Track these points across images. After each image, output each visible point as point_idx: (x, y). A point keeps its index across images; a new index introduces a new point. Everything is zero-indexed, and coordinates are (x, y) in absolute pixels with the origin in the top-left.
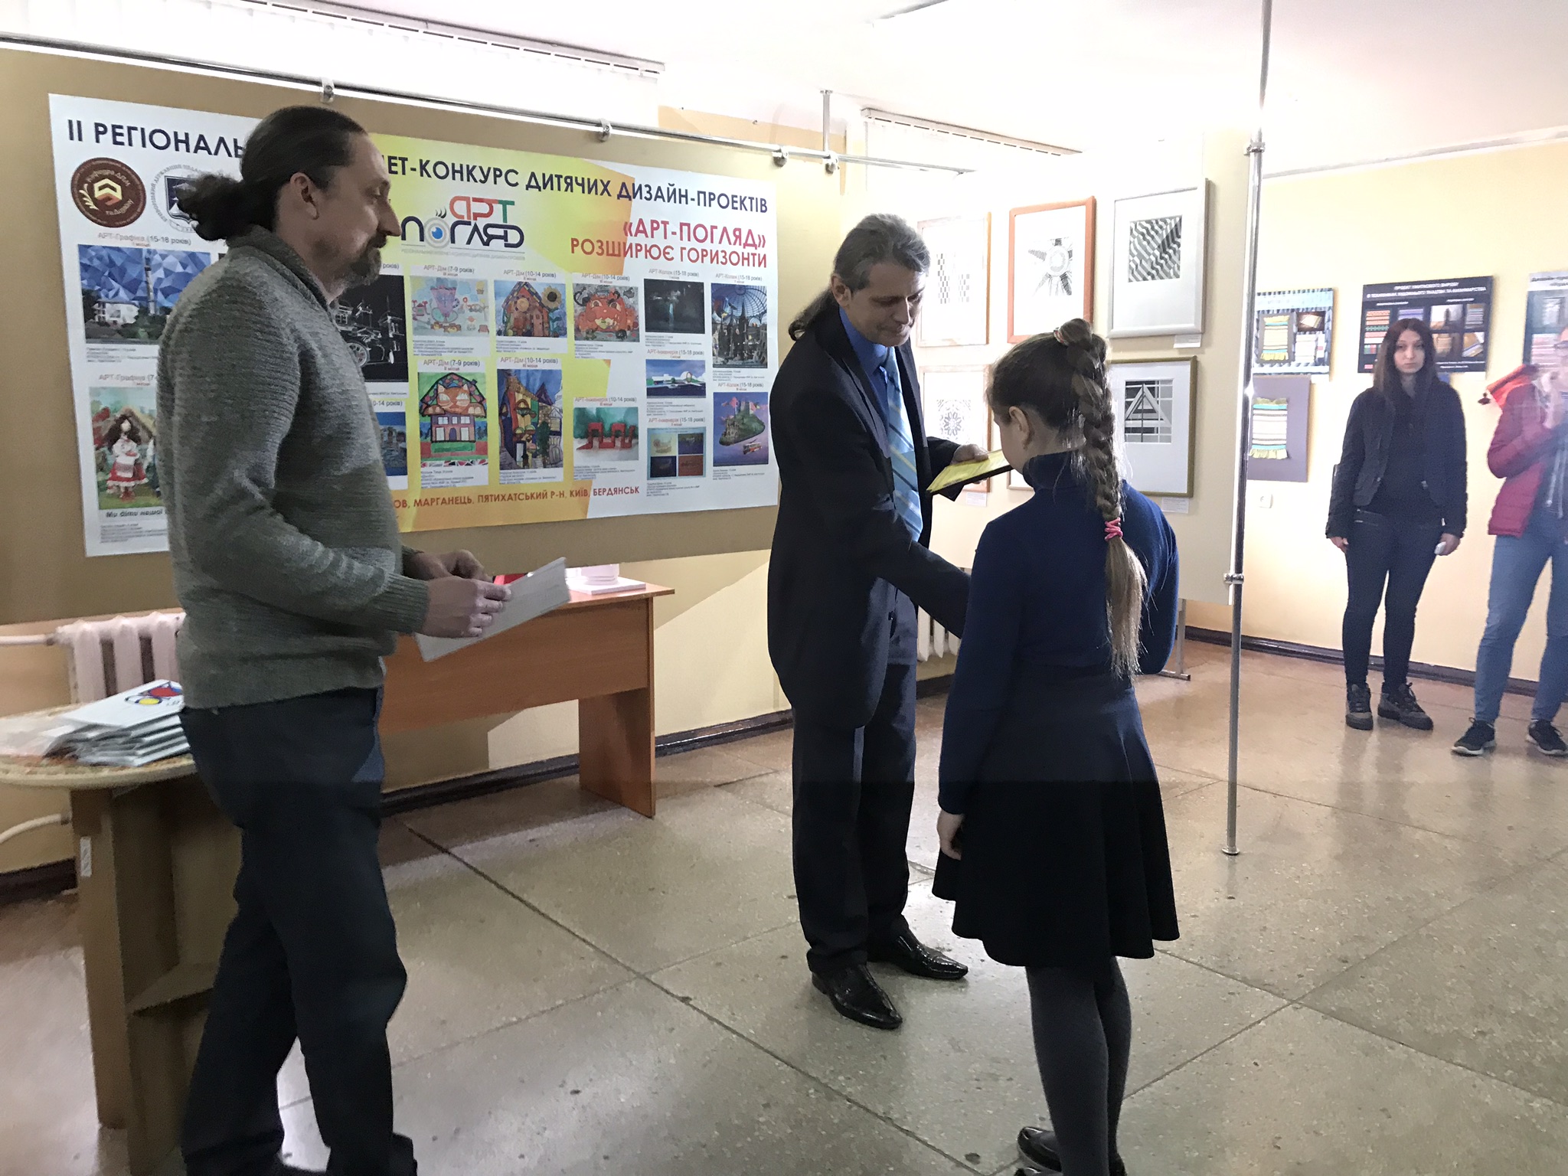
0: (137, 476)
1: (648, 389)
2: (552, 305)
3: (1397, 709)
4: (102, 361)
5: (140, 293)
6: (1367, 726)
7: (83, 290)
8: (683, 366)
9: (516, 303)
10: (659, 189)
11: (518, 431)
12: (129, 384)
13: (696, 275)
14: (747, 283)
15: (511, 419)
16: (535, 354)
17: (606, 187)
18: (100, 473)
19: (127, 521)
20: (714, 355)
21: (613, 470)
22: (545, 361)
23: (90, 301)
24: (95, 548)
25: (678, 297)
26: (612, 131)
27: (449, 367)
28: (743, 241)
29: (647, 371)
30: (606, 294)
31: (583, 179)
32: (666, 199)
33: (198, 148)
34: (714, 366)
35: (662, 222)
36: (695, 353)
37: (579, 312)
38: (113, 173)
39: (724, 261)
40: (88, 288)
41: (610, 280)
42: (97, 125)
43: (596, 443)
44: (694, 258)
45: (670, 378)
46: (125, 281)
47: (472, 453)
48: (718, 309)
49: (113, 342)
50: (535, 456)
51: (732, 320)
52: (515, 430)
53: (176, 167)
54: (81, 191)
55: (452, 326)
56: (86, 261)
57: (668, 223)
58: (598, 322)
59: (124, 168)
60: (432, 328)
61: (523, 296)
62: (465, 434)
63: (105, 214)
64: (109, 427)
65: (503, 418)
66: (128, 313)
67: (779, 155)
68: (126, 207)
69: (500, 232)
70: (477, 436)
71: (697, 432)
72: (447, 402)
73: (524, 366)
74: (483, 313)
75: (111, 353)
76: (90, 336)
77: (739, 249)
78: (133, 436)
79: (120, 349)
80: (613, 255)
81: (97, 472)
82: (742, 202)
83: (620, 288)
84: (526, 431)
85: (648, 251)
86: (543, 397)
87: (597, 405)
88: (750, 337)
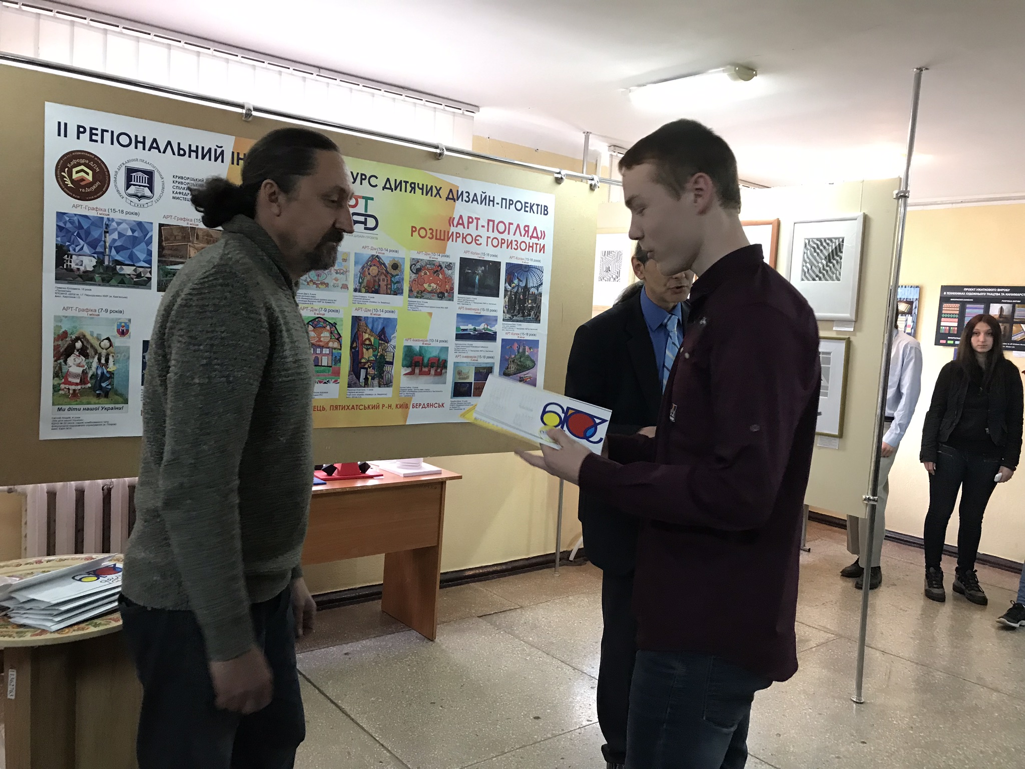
0: (83, 381)
1: (456, 334)
2: (394, 272)
3: (964, 588)
4: (65, 297)
5: (99, 249)
6: (941, 599)
7: (56, 244)
8: (482, 319)
9: (369, 269)
10: (475, 195)
11: (363, 361)
12: (85, 314)
13: (496, 256)
14: (530, 263)
15: (358, 351)
16: (380, 307)
17: (438, 191)
18: (55, 378)
19: (73, 414)
20: (504, 312)
21: (427, 391)
22: (386, 312)
23: (62, 253)
24: (46, 433)
25: (482, 271)
26: (446, 153)
27: (317, 312)
28: (530, 234)
29: (457, 322)
30: (433, 266)
31: (423, 185)
32: (479, 202)
33: (151, 147)
34: (504, 320)
35: (476, 218)
36: (491, 311)
37: (413, 278)
38: (87, 162)
39: (516, 247)
40: (60, 243)
41: (436, 257)
42: (79, 127)
43: (417, 371)
44: (495, 245)
45: (472, 327)
46: (89, 239)
47: (329, 375)
48: (509, 281)
49: (75, 284)
50: (373, 378)
51: (518, 289)
52: (361, 359)
53: (133, 160)
54: (63, 173)
55: (322, 283)
56: (61, 224)
57: (479, 219)
58: (426, 286)
59: (96, 159)
60: (308, 284)
61: (374, 265)
62: (325, 361)
63: (79, 191)
64: (66, 345)
65: (353, 350)
66: (89, 263)
67: (559, 176)
68: (94, 187)
69: (362, 219)
70: (334, 363)
71: (488, 366)
72: (314, 337)
73: (371, 314)
74: (344, 276)
75: (73, 292)
76: (59, 278)
77: (527, 240)
78: (83, 352)
79: (81, 289)
80: (440, 239)
81: (54, 378)
82: (531, 207)
83: (443, 263)
84: (369, 361)
85: (464, 238)
86: (383, 337)
87: (420, 344)
88: (530, 301)
